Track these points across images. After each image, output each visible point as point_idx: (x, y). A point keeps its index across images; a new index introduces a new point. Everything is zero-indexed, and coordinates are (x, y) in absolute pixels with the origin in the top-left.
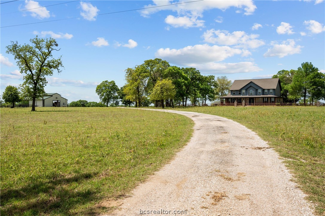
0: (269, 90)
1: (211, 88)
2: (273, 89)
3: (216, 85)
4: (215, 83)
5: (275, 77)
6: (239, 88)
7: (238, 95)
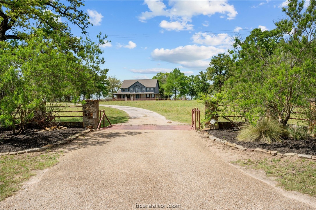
0: (150, 88)
1: (105, 86)
2: (153, 88)
3: (108, 84)
4: (108, 82)
5: (155, 78)
6: (128, 87)
7: (127, 92)
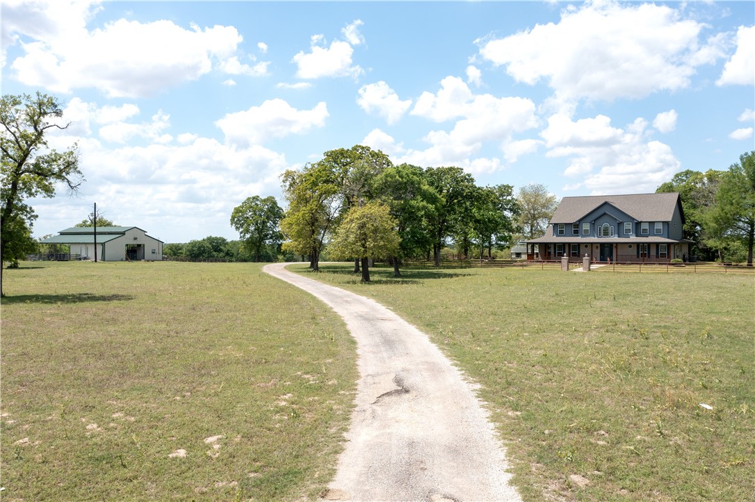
0: (652, 223)
1: (505, 217)
2: (664, 222)
3: (515, 209)
4: (514, 204)
5: (667, 188)
6: (573, 219)
7: (573, 236)
